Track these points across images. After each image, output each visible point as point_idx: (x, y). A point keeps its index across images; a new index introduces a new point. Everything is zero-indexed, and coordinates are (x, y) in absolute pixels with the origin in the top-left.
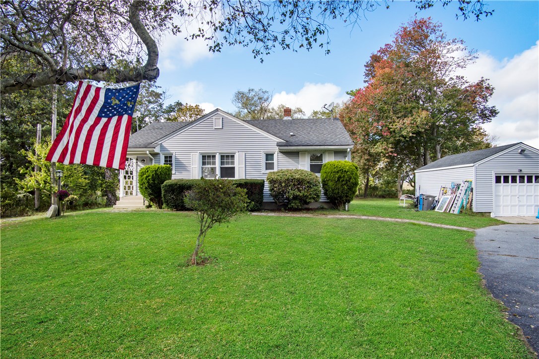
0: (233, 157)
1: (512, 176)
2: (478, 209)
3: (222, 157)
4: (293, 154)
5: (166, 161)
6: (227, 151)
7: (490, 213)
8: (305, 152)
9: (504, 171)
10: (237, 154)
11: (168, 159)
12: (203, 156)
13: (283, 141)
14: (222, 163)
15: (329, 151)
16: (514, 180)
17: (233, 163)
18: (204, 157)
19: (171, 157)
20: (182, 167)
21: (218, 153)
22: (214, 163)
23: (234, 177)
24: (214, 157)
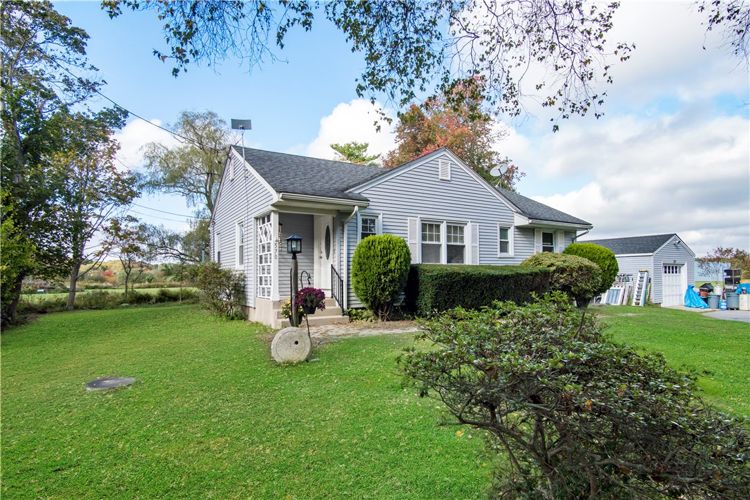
0: (462, 229)
3: (449, 228)
5: (363, 228)
6: (455, 218)
7: (661, 304)
8: (540, 229)
9: (667, 261)
10: (468, 224)
12: (423, 224)
14: (449, 239)
17: (462, 239)
18: (424, 226)
21: (445, 222)
22: (438, 238)
23: (463, 262)
24: (438, 227)
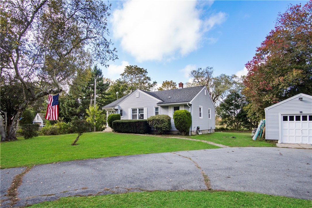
0: (143, 109)
1: (290, 116)
2: (268, 137)
3: (139, 110)
4: (166, 107)
5: (120, 112)
6: (141, 107)
7: (278, 140)
8: (171, 106)
9: (289, 112)
10: (144, 108)
11: (121, 111)
13: (162, 101)
14: (139, 113)
15: (182, 105)
16: (298, 118)
17: (143, 112)
18: (133, 110)
19: (122, 110)
20: (125, 114)
21: (138, 108)
22: (136, 113)
24: (136, 110)
